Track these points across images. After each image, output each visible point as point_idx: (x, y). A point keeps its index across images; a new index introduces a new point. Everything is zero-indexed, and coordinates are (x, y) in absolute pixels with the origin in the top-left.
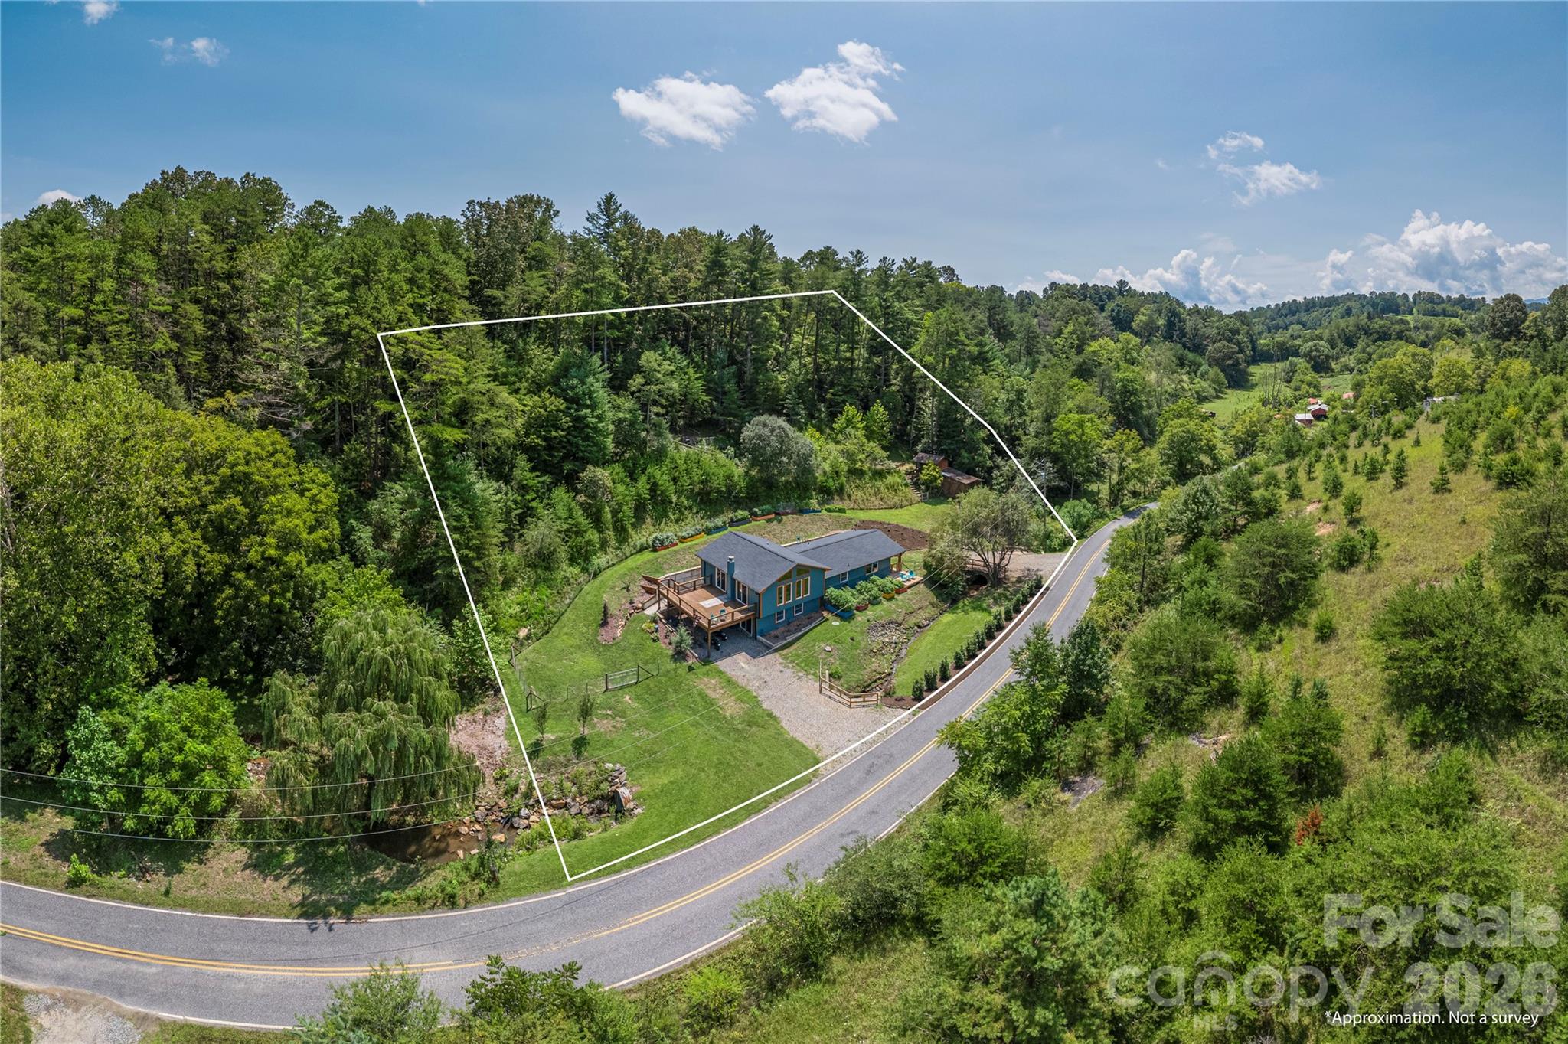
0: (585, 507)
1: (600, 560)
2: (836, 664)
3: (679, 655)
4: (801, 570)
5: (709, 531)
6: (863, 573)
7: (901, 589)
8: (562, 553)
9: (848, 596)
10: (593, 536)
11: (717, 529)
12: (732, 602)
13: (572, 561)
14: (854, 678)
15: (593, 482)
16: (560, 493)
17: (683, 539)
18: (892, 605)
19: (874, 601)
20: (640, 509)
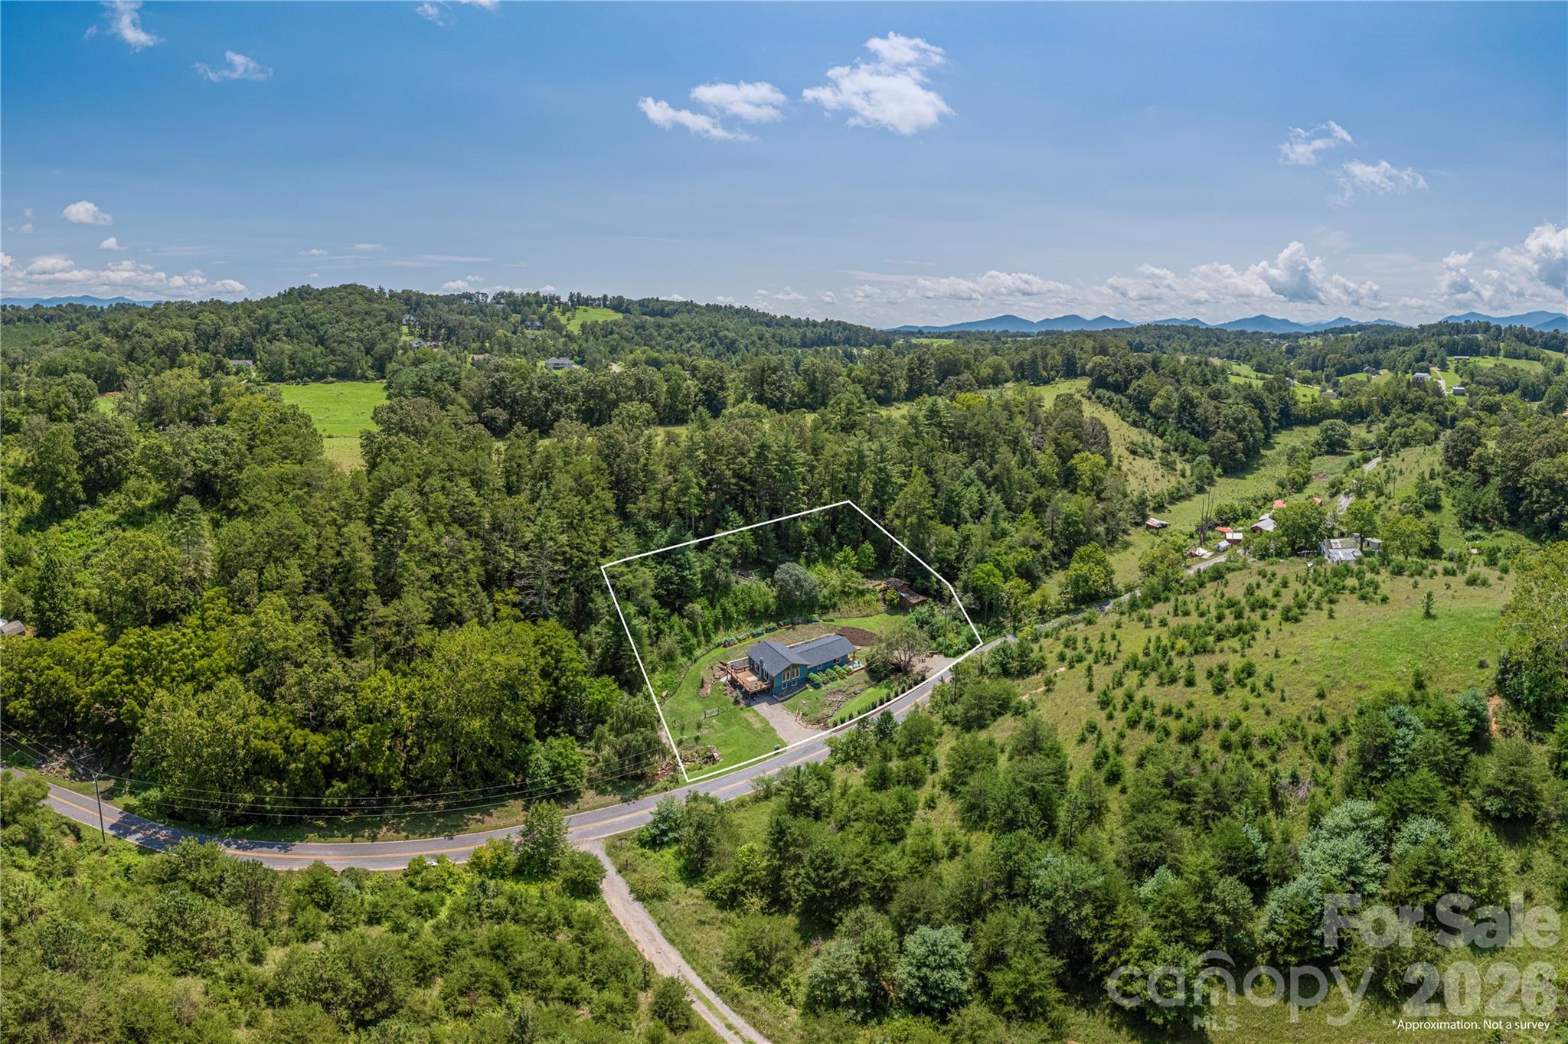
0: (689, 627)
1: (697, 653)
3: (736, 702)
4: (795, 664)
5: (753, 636)
6: (831, 664)
8: (679, 652)
9: (817, 677)
10: (694, 641)
11: (758, 635)
12: (761, 680)
13: (684, 655)
15: (692, 613)
16: (675, 618)
17: (739, 641)
20: (717, 625)
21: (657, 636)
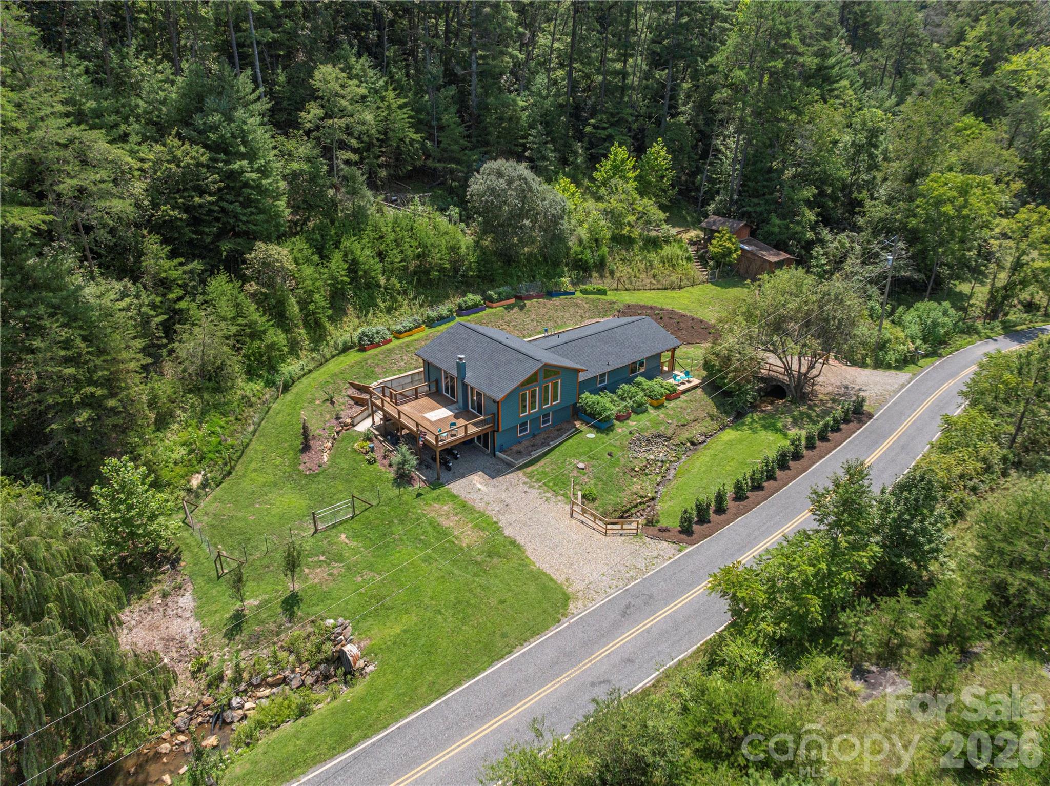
0: (260, 300)
1: (290, 368)
2: (591, 484)
3: (403, 479)
4: (549, 371)
5: (431, 323)
6: (627, 373)
7: (673, 395)
8: (235, 365)
9: (606, 403)
10: (276, 336)
11: (442, 320)
12: (463, 412)
13: (251, 374)
14: (611, 500)
15: (266, 264)
16: (220, 284)
17: (398, 334)
18: (660, 414)
19: (639, 409)
20: (337, 299)
21: (168, 329)
